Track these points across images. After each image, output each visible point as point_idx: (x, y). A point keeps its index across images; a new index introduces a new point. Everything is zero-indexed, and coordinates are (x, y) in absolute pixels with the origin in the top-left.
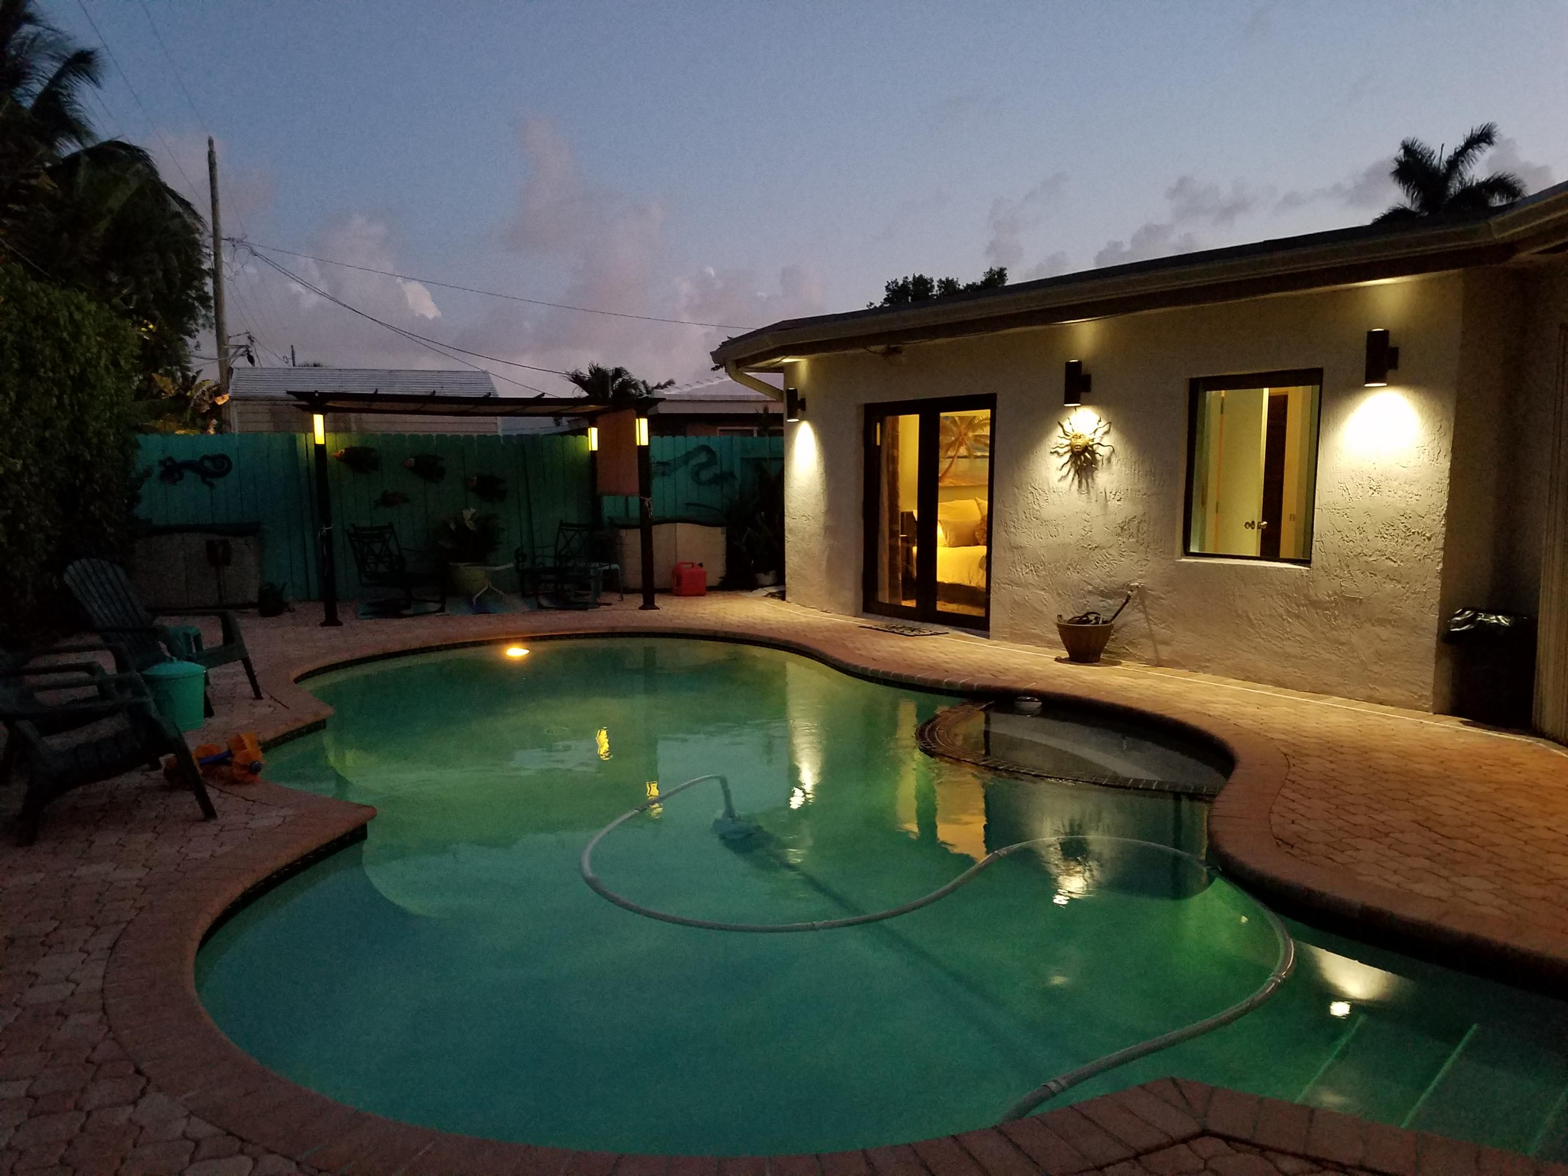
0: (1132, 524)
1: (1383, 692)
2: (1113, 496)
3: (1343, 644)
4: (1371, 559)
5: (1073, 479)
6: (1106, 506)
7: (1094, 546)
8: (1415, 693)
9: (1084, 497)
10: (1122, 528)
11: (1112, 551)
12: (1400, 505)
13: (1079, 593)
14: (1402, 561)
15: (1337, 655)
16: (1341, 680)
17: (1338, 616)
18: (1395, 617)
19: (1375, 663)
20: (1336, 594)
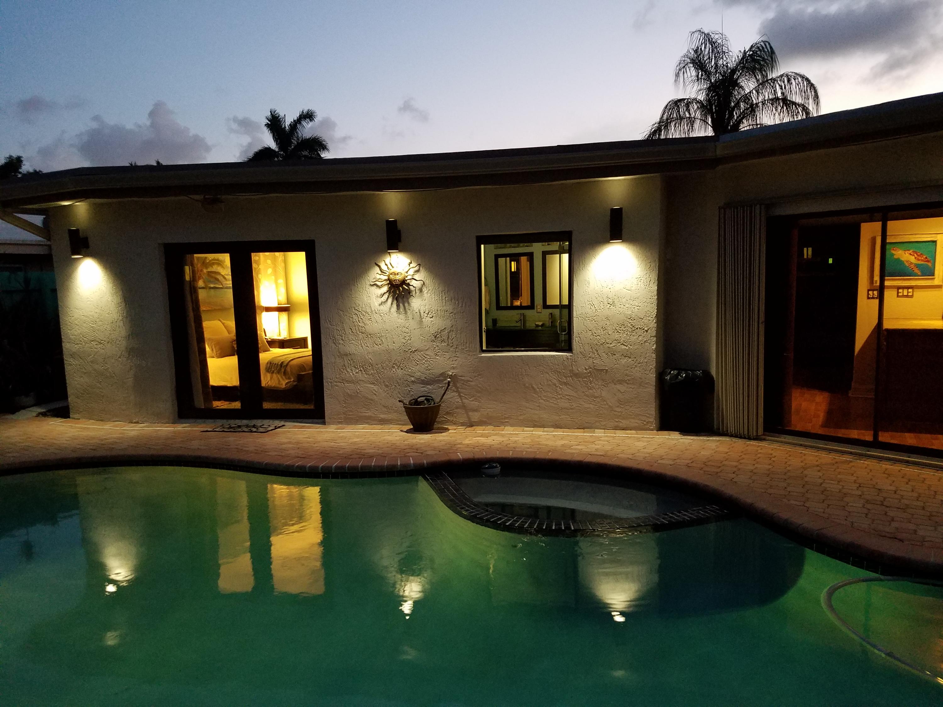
0: (443, 333)
1: (624, 423)
2: (426, 315)
3: (596, 397)
4: (611, 346)
5: (392, 304)
6: (421, 322)
7: (414, 350)
8: (645, 421)
9: (402, 316)
10: (435, 337)
11: (427, 353)
12: (628, 313)
13: (403, 383)
14: (631, 345)
15: (593, 405)
16: (597, 419)
17: (592, 381)
18: (629, 378)
19: (618, 407)
20: (591, 368)
